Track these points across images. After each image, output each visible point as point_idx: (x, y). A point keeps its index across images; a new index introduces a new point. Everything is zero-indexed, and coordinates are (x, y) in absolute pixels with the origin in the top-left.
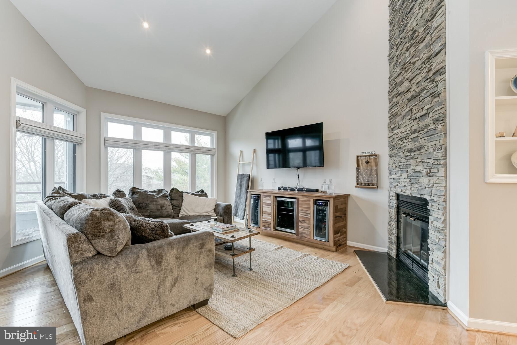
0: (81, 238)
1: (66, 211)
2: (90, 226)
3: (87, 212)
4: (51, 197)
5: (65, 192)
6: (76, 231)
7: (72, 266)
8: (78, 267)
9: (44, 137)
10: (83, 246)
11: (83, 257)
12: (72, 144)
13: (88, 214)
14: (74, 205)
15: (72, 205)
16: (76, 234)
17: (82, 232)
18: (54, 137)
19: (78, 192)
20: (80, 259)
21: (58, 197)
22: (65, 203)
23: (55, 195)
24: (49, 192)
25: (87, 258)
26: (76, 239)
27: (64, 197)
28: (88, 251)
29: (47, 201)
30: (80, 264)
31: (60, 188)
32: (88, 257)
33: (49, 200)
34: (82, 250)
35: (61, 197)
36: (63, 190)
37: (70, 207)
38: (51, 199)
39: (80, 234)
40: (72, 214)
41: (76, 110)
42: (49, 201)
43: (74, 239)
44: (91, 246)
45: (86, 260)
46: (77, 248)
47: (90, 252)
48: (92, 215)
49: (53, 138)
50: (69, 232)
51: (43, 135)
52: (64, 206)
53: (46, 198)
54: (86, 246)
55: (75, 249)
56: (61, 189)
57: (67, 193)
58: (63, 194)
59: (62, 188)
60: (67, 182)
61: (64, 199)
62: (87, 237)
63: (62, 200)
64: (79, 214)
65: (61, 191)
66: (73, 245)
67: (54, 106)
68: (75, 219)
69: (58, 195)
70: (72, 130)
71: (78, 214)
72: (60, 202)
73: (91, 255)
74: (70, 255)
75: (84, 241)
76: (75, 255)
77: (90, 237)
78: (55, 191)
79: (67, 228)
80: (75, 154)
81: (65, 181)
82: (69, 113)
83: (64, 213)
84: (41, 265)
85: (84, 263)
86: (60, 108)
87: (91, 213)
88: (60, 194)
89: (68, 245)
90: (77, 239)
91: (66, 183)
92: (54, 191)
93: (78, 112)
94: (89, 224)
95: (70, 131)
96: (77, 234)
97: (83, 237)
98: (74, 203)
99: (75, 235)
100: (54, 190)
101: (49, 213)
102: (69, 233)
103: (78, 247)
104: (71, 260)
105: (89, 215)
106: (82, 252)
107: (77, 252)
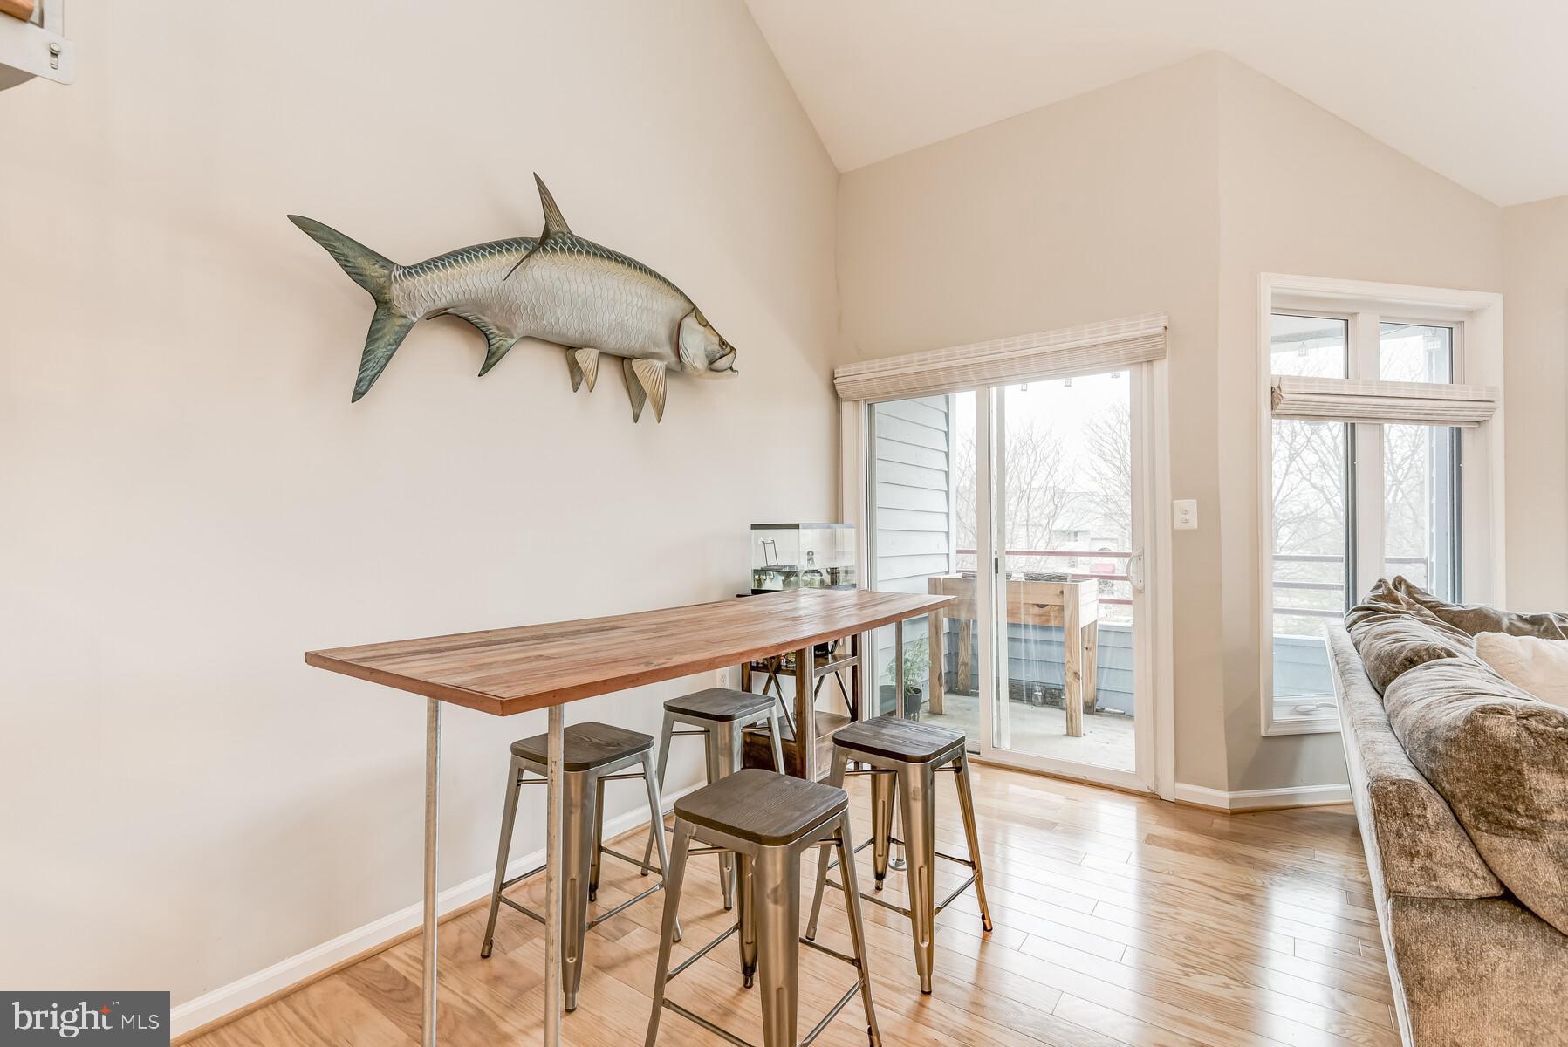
0: (1425, 809)
1: (1397, 674)
2: (1466, 771)
3: (1459, 708)
4: (1370, 612)
5: (1416, 595)
6: (1408, 774)
7: (1391, 899)
8: (1415, 918)
9: (1350, 422)
10: (1433, 843)
11: (1434, 884)
12: (1446, 430)
13: (1456, 719)
14: (1426, 657)
15: (1420, 657)
16: (1407, 784)
17: (1433, 783)
18: (1380, 415)
19: (1472, 600)
20: (1421, 888)
21: (1388, 612)
22: (1394, 645)
23: (1381, 605)
24: (1365, 595)
25: (1453, 897)
26: (1405, 806)
27: (1400, 620)
28: (1457, 871)
29: (1355, 622)
30: (1420, 908)
31: (1399, 582)
32: (1459, 894)
33: (1360, 618)
34: (1430, 856)
35: (1399, 612)
36: (1410, 590)
37: (1411, 662)
38: (1368, 616)
39: (1424, 789)
40: (1406, 695)
41: (1465, 306)
42: (1360, 623)
43: (1395, 804)
44: (1470, 851)
45: (1446, 902)
46: (1407, 842)
47: (1467, 876)
48: (1473, 728)
49: (1377, 420)
50: (1380, 768)
51: (1346, 414)
52: (1391, 657)
53: (1351, 613)
54: (1447, 843)
55: (1400, 841)
56: (1403, 587)
57: (1423, 603)
58: (1408, 603)
59: (1405, 581)
60: (1434, 560)
61: (1396, 629)
62: (1452, 811)
63: (1392, 629)
64: (1428, 705)
65: (1401, 595)
66: (1395, 826)
67: (1381, 317)
68: (1410, 722)
69: (1389, 606)
70: (1447, 381)
71: (1424, 702)
72: (1382, 636)
73: (1473, 895)
74: (1381, 854)
75: (1438, 824)
76: (1402, 864)
77: (1466, 816)
78: (1380, 590)
79: (1380, 748)
80: (1459, 462)
81: (1427, 554)
82: (1433, 325)
83: (1391, 680)
84: (1341, 815)
85: (1438, 914)
86: (1400, 319)
87: (1470, 720)
88: (1396, 601)
89: (1375, 815)
90: (1409, 805)
91: (1432, 563)
92: (1379, 592)
93: (1471, 313)
94: (1460, 761)
95: (1439, 386)
96: (1410, 784)
97: (1435, 809)
98: (1427, 649)
99: (1406, 791)
100: (1377, 587)
101: (1348, 667)
102: (1380, 772)
103: (1414, 839)
104: (1385, 876)
105: (1460, 723)
106: (1428, 863)
107: (1412, 855)
